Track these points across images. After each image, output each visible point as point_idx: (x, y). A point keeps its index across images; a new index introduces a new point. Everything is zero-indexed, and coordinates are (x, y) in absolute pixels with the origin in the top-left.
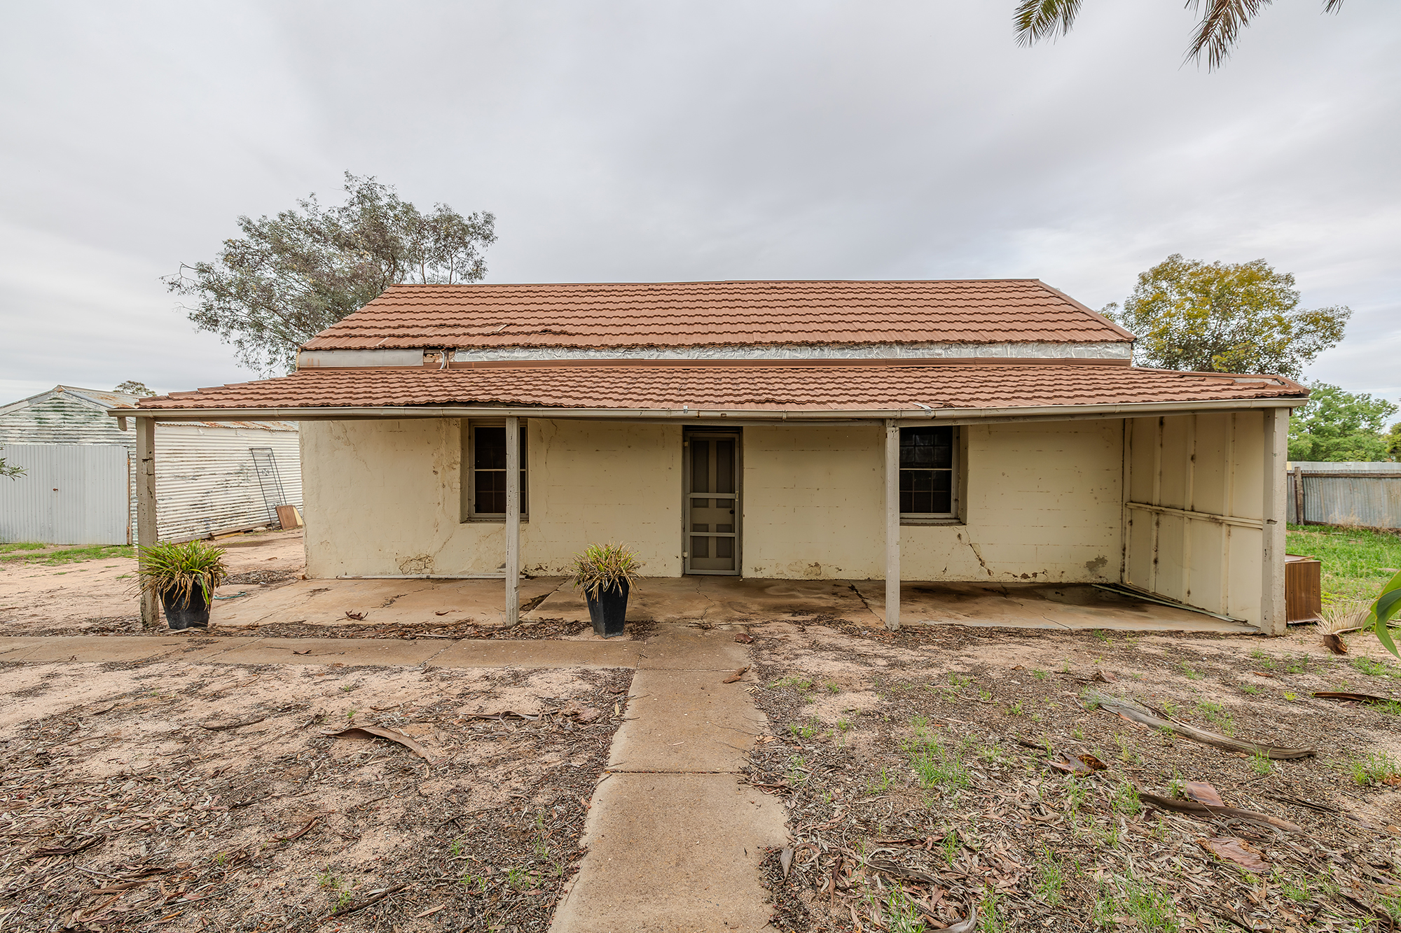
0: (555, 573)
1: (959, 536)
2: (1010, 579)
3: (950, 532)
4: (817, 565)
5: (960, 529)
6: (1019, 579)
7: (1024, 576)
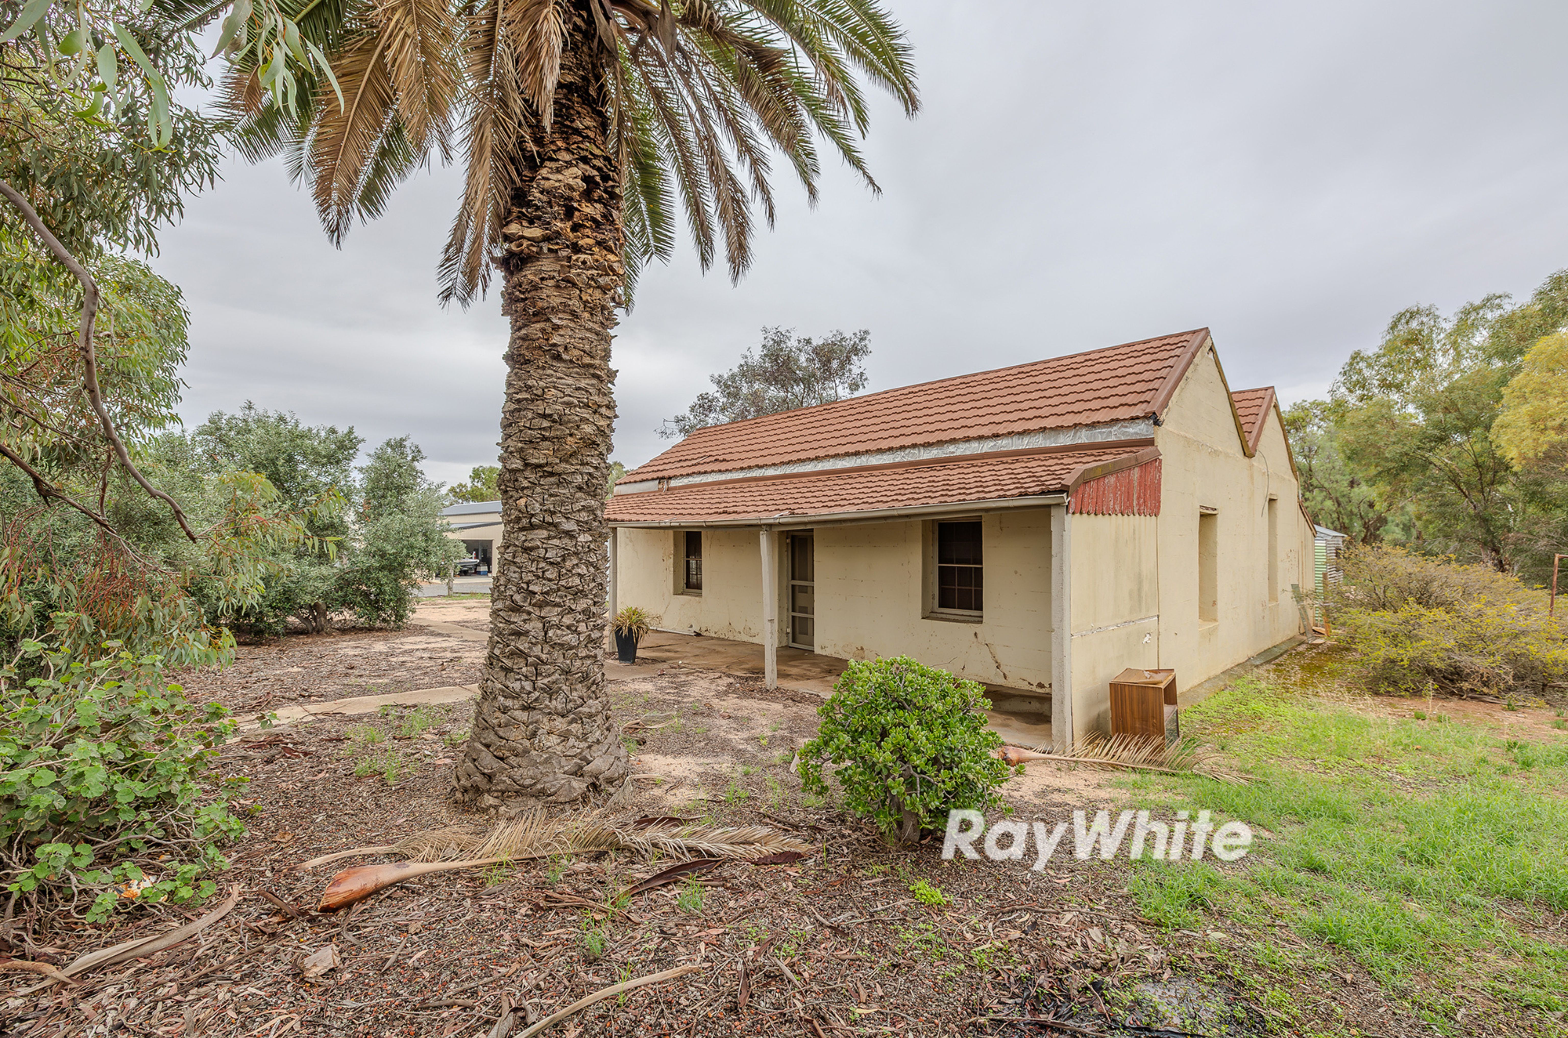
0: (713, 635)
1: (976, 634)
2: (1024, 686)
3: (967, 629)
4: (862, 649)
5: (975, 627)
6: (1034, 688)
7: (1041, 685)
